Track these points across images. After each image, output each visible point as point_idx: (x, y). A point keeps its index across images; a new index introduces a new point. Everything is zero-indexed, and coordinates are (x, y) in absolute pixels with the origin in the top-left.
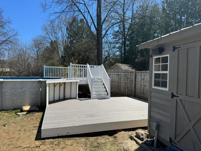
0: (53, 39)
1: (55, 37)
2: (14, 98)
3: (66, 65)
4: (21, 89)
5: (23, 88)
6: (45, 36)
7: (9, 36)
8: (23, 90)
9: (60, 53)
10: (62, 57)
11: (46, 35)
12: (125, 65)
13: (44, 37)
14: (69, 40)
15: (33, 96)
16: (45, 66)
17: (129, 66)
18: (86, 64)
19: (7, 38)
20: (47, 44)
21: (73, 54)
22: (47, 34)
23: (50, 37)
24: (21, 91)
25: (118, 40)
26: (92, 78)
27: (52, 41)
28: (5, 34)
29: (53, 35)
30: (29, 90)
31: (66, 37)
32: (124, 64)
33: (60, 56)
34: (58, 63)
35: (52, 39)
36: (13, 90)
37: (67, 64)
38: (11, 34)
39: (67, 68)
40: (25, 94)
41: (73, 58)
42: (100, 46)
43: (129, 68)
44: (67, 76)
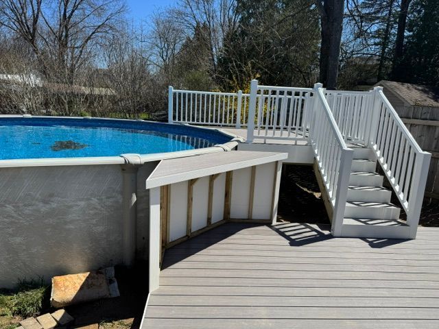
0: (202, 17)
1: (206, 13)
2: (18, 240)
3: (229, 83)
4: (45, 202)
5: (52, 195)
6: (182, 9)
7: (110, 13)
8: (54, 205)
9: (214, 50)
10: (219, 60)
11: (186, 7)
12: (408, 88)
13: (180, 13)
14: (240, 17)
15: (100, 229)
16: (172, 90)
17: (424, 91)
18: (312, 87)
19: (105, 19)
20: (186, 30)
21: (252, 52)
22: (188, 6)
23: (195, 12)
24: (44, 208)
25: (375, 13)
26: (345, 146)
27: (198, 23)
28: (100, 11)
29: (201, 6)
30: (82, 203)
31: (232, 8)
32: (406, 85)
33: (216, 59)
34: (210, 78)
35: (198, 18)
36: (9, 208)
37: (234, 82)
38: (111, 9)
39: (234, 94)
40: (66, 223)
41: (252, 63)
42: (336, 24)
43: (424, 96)
44: (235, 121)
